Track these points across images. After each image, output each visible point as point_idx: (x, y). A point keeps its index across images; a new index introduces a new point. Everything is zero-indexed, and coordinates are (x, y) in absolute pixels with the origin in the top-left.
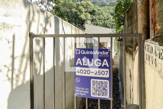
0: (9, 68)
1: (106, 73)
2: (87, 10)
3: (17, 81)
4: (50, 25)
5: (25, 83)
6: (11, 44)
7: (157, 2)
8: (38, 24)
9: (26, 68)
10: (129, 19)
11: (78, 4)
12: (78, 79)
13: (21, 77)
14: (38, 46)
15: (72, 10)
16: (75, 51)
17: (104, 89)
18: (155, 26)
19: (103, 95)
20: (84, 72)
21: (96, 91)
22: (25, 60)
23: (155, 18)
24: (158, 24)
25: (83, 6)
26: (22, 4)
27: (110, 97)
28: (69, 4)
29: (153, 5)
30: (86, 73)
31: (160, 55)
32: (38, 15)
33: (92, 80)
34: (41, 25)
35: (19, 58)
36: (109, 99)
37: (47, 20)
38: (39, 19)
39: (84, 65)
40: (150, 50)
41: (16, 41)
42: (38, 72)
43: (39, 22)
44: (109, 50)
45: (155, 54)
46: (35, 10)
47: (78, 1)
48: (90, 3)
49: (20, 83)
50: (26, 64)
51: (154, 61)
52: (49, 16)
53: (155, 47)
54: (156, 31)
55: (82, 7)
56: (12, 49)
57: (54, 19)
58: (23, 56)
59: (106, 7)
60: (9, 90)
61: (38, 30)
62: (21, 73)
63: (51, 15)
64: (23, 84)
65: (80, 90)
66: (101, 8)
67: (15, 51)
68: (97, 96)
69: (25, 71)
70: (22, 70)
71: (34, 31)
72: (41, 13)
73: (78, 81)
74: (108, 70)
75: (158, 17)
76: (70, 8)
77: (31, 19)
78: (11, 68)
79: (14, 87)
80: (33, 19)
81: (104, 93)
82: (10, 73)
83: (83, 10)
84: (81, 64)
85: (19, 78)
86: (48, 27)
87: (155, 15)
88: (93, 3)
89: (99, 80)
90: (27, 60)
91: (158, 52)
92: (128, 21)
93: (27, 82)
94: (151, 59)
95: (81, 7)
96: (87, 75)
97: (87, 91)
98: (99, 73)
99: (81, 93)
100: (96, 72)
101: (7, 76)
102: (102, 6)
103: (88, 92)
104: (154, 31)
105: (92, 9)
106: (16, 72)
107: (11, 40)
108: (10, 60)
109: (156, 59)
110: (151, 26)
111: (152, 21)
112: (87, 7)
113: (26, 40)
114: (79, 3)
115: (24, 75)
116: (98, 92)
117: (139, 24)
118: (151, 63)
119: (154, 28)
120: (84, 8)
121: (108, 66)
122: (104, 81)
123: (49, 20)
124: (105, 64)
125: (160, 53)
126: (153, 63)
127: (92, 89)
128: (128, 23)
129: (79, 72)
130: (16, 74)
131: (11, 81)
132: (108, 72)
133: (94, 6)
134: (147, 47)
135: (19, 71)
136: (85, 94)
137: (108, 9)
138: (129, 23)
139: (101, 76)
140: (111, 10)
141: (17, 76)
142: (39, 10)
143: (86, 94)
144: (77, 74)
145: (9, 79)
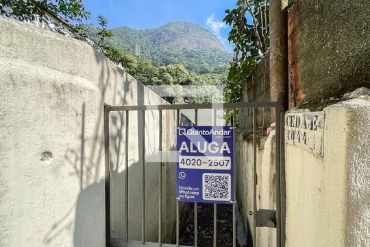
0: (77, 156)
1: (226, 162)
2: (176, 80)
3: (88, 177)
4: (132, 95)
5: (98, 182)
6: (80, 118)
7: (300, 57)
8: (115, 92)
9: (99, 158)
10: (252, 91)
11: (163, 70)
12: (183, 175)
13: (93, 170)
14: (114, 126)
15: (153, 79)
16: (178, 130)
17: (223, 187)
18: (296, 94)
19: (221, 197)
20: (192, 163)
21: (211, 190)
22: (98, 146)
23: (296, 83)
24: (301, 92)
25: (170, 73)
26: (93, 57)
27: (232, 200)
28: (146, 69)
29: (294, 63)
30: (196, 163)
31: (312, 125)
32: (114, 77)
33: (204, 175)
34: (119, 93)
35: (91, 141)
36: (231, 202)
37: (127, 86)
38: (116, 83)
39: (192, 151)
40: (295, 123)
41: (86, 113)
42: (114, 168)
43: (115, 87)
44: (231, 128)
45: (304, 126)
46: (110, 68)
47: (161, 65)
48: (182, 67)
49: (92, 181)
50: (100, 152)
51: (302, 137)
52: (129, 80)
53: (304, 116)
54: (297, 102)
55: (169, 75)
56: (80, 125)
57: (136, 85)
58: (96, 138)
59: (209, 75)
60: (78, 190)
61: (114, 101)
62: (93, 165)
63: (133, 80)
64: (95, 183)
65: (186, 190)
66: (200, 77)
67: (86, 130)
68: (212, 199)
69: (98, 162)
70: (95, 161)
71: (109, 101)
72: (118, 74)
73: (182, 176)
74: (229, 158)
75: (301, 80)
76: (148, 77)
77: (105, 82)
78: (79, 155)
79: (84, 186)
80: (107, 82)
81: (224, 194)
82: (79, 163)
83: (171, 80)
84: (188, 151)
85: (90, 173)
86: (128, 98)
87: (296, 78)
88: (187, 68)
89: (215, 175)
90: (101, 146)
91: (308, 122)
92: (248, 94)
93: (102, 181)
94: (296, 136)
95: (167, 75)
96: (196, 167)
97: (197, 191)
98: (216, 164)
99: (188, 195)
100: (211, 162)
101: (75, 167)
102: (201, 73)
103: (198, 193)
104: (295, 103)
105: (186, 78)
106: (87, 162)
107: (80, 111)
108: (79, 142)
109: (305, 133)
110: (291, 96)
111: (292, 88)
112: (176, 75)
113: (100, 114)
114: (164, 67)
115: (97, 170)
116: (213, 193)
117: (272, 92)
118: (296, 140)
119: (294, 99)
120: (173, 76)
121: (229, 152)
122: (223, 175)
123: (130, 86)
124: (225, 150)
125: (312, 122)
126: (301, 140)
127: (204, 188)
128: (249, 97)
129: (184, 163)
130: (86, 166)
131: (80, 175)
132: (230, 162)
133: (188, 74)
134: (289, 121)
135: (91, 161)
136: (193, 197)
137: (212, 78)
138: (252, 97)
139: (219, 168)
140: (216, 80)
141: (89, 169)
142: (116, 69)
143: (195, 196)
144: (181, 166)
145: (77, 172)
